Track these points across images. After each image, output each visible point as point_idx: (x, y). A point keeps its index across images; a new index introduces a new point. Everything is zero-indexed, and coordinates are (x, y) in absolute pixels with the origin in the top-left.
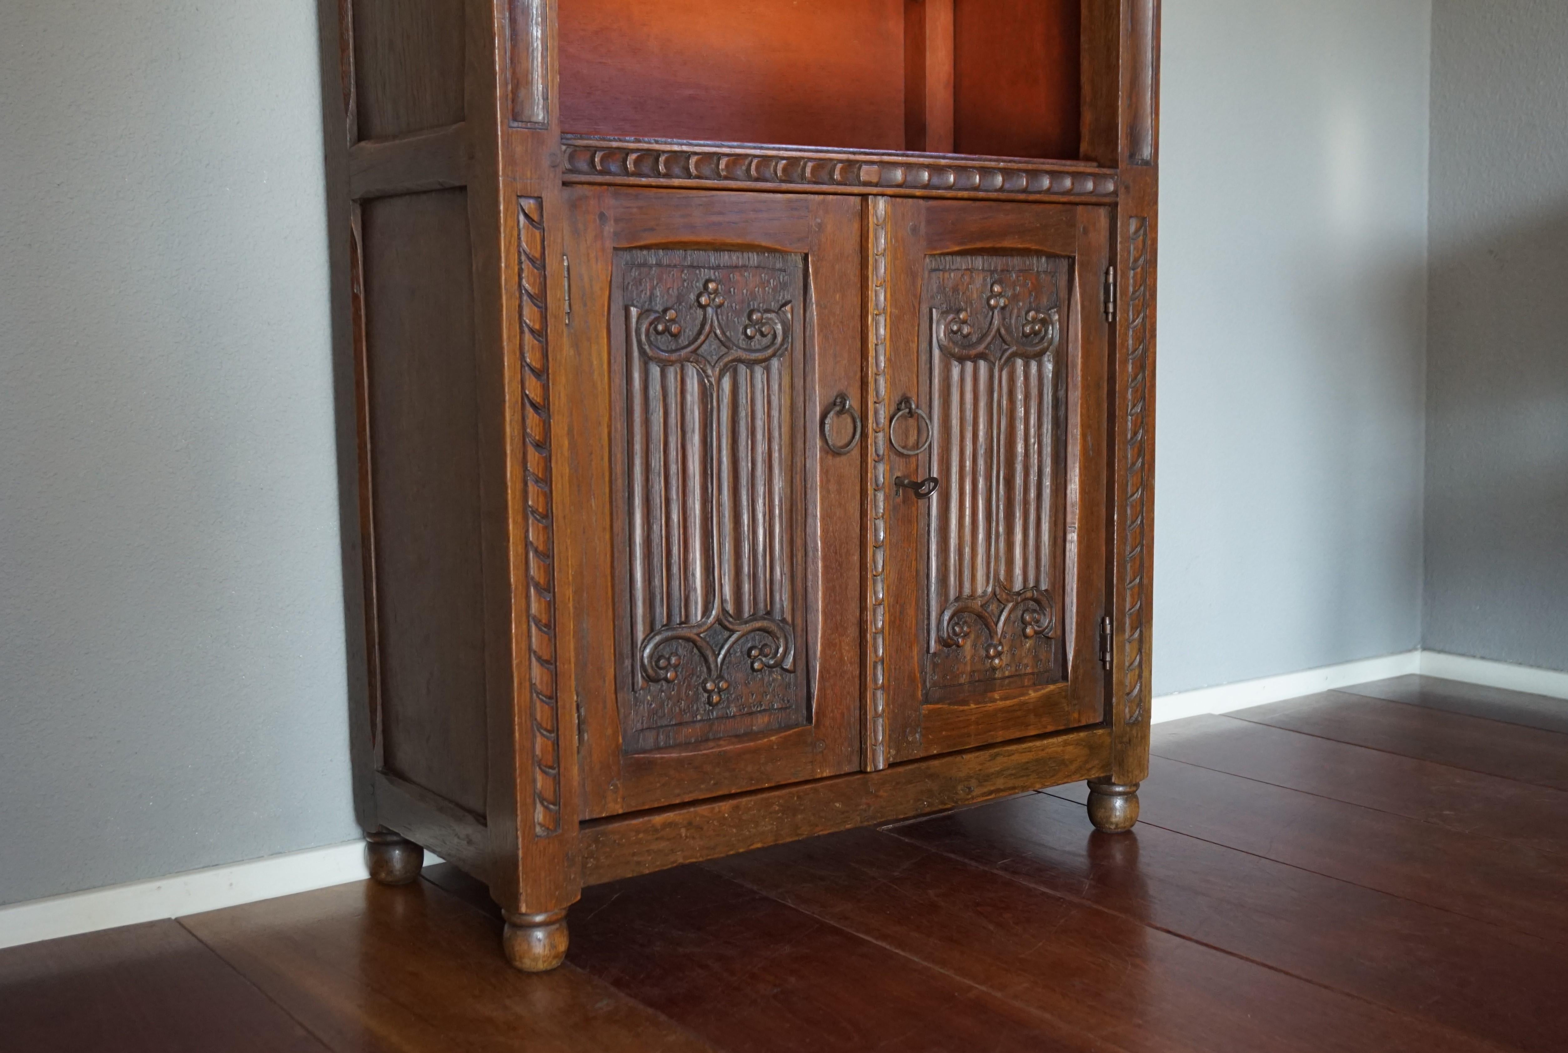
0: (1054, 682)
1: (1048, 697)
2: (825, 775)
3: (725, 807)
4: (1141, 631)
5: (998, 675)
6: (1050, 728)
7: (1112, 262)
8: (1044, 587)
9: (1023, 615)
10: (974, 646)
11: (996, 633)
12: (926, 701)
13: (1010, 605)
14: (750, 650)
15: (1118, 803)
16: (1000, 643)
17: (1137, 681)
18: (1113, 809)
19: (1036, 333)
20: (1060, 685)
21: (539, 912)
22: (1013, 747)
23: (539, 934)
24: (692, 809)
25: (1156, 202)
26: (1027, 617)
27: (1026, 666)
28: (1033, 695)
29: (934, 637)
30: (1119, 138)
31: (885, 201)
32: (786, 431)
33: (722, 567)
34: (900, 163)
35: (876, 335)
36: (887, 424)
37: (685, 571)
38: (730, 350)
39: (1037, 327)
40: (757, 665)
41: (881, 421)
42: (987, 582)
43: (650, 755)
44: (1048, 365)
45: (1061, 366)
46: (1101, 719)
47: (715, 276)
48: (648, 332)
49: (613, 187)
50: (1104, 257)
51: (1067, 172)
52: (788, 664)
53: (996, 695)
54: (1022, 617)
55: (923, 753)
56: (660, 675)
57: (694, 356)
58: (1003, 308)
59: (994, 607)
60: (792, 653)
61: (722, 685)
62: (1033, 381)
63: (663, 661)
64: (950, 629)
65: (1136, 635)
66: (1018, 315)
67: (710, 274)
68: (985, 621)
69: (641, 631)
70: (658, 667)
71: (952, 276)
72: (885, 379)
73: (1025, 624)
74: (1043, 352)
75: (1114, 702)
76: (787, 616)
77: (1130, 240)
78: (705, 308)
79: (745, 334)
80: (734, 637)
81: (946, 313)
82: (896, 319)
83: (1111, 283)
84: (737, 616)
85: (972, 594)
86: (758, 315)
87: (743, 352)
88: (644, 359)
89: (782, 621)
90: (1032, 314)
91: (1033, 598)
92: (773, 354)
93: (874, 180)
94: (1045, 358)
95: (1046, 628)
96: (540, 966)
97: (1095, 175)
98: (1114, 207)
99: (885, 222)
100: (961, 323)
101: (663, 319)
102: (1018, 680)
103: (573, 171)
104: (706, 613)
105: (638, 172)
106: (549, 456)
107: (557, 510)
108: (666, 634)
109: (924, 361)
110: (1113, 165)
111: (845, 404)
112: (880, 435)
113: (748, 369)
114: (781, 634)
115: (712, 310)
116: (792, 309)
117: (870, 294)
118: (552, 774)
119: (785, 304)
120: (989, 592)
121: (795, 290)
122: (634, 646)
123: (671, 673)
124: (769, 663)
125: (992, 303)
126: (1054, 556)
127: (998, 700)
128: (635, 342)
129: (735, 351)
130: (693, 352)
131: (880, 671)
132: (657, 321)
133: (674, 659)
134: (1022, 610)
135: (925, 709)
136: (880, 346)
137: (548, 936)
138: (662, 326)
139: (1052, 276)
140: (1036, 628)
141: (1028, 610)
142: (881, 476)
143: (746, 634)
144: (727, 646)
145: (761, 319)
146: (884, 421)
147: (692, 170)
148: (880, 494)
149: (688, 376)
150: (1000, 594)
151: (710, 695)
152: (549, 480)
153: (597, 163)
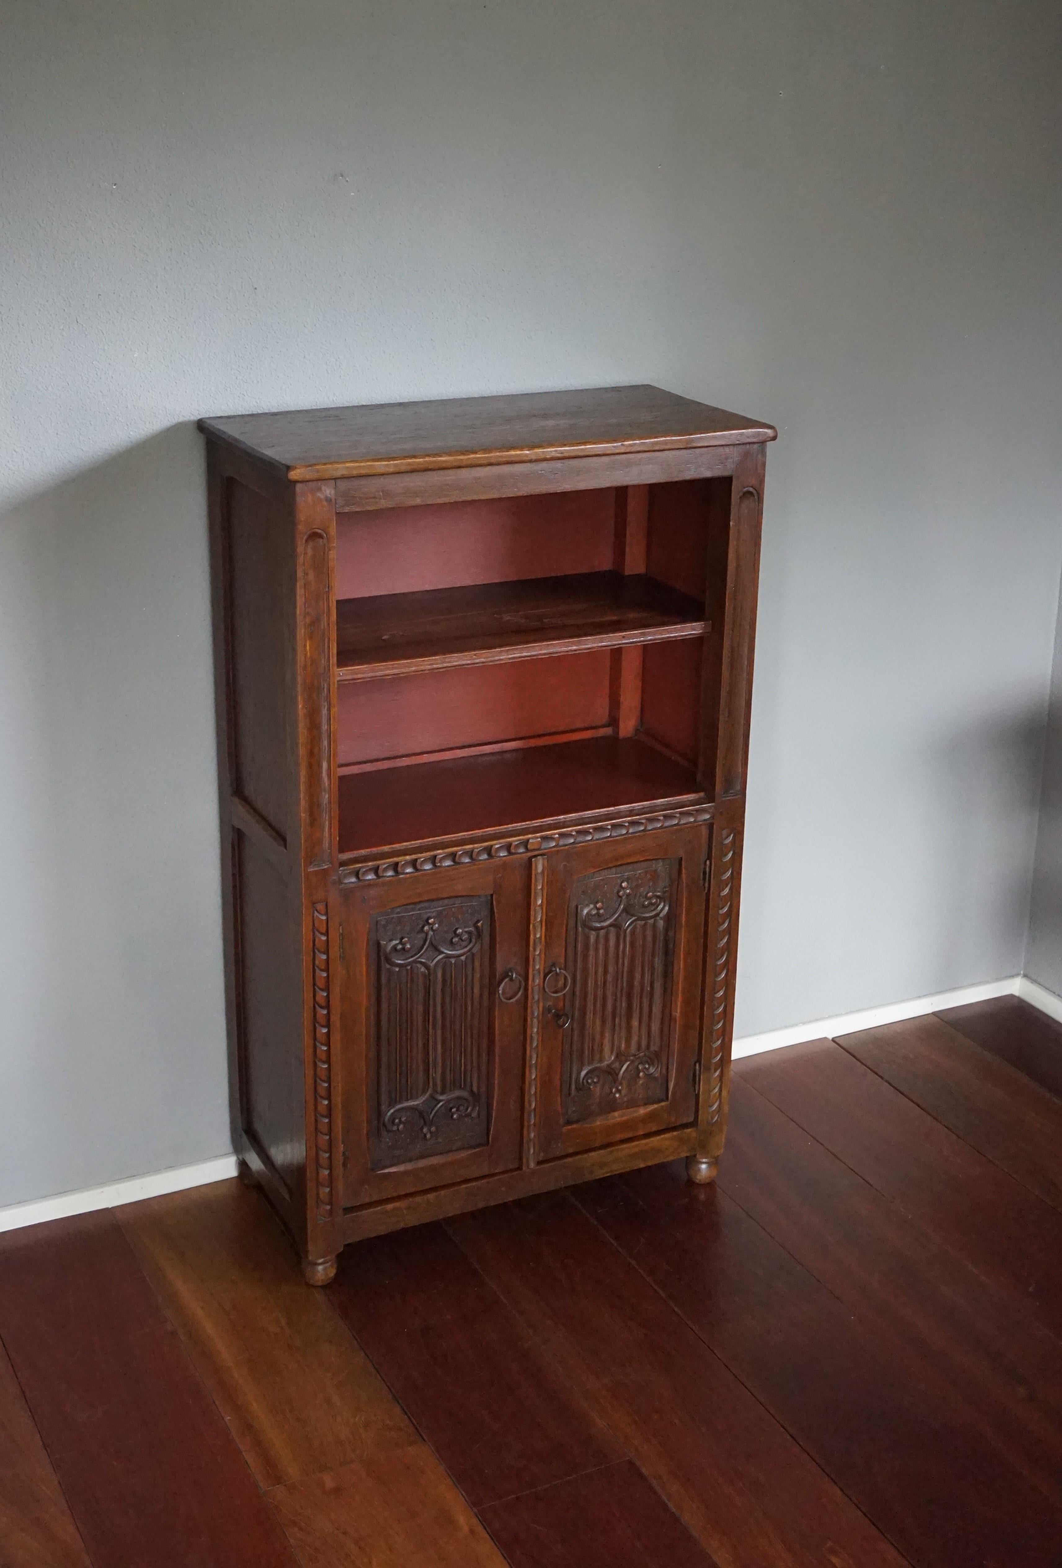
0: (660, 1102)
1: (654, 1112)
2: (497, 1171)
3: (431, 1196)
4: (722, 1072)
5: (619, 1102)
6: (656, 1129)
7: (709, 857)
8: (653, 1048)
9: (638, 1065)
10: (603, 1087)
11: (618, 1080)
12: (569, 1124)
13: (628, 1063)
14: (451, 1108)
15: (704, 1166)
16: (621, 1084)
17: (717, 1100)
18: (699, 1170)
19: (651, 904)
20: (663, 1104)
21: (320, 1258)
22: (625, 1146)
23: (320, 1268)
24: (411, 1199)
26: (640, 1067)
27: (640, 1094)
28: (642, 1111)
29: (573, 1087)
30: (717, 783)
31: (544, 859)
32: (477, 990)
33: (435, 1067)
34: (555, 834)
35: (535, 935)
36: (542, 981)
37: (411, 1073)
38: (443, 953)
39: (654, 901)
40: (455, 1116)
41: (537, 981)
42: (612, 1053)
43: (386, 1171)
44: (661, 923)
45: (671, 918)
46: (691, 1119)
47: (434, 914)
48: (391, 952)
49: (370, 885)
50: (704, 856)
51: (676, 813)
52: (474, 1114)
53: (616, 1114)
54: (637, 1068)
55: (563, 1153)
56: (395, 1128)
57: (419, 960)
58: (628, 895)
59: (617, 1065)
60: (477, 1108)
61: (433, 1129)
62: (649, 933)
63: (397, 1121)
64: (585, 1081)
65: (718, 1073)
66: (640, 896)
67: (429, 915)
68: (611, 1072)
69: (383, 1107)
70: (393, 1123)
71: (593, 883)
72: (540, 958)
73: (639, 1071)
74: (657, 915)
75: (700, 1112)
76: (475, 1089)
77: (722, 843)
78: (427, 934)
79: (451, 942)
80: (441, 1104)
81: (587, 905)
82: (549, 923)
83: (707, 870)
84: (443, 1093)
85: (601, 1060)
86: (460, 931)
87: (450, 953)
88: (388, 966)
89: (472, 1092)
90: (650, 894)
91: (645, 1055)
92: (469, 951)
93: (536, 847)
94: (658, 918)
95: (654, 1072)
96: (320, 1284)
97: (697, 811)
98: (711, 826)
99: (543, 871)
100: (598, 909)
101: (401, 943)
102: (633, 1103)
103: (346, 883)
104: (424, 1092)
105: (385, 875)
106: (329, 1032)
107: (333, 1059)
108: (399, 1106)
109: (572, 933)
110: (711, 799)
111: (512, 975)
112: (536, 988)
113: (453, 961)
114: (470, 1099)
115: (431, 933)
116: (482, 924)
117: (532, 913)
118: (327, 1190)
119: (478, 921)
120: (613, 1058)
121: (485, 912)
122: (379, 1114)
123: (401, 1126)
124: (463, 1115)
125: (621, 893)
126: (661, 1031)
127: (617, 1117)
128: (382, 958)
129: (445, 953)
130: (418, 958)
131: (533, 1116)
132: (397, 944)
133: (403, 1119)
134: (636, 1063)
135: (565, 1129)
136: (537, 940)
137: (325, 1269)
138: (400, 947)
139: (667, 868)
140: (646, 1073)
141: (641, 1063)
142: (536, 1011)
143: (448, 1101)
144: (436, 1109)
145: (462, 932)
146: (539, 981)
147: (419, 867)
148: (535, 1021)
149: (415, 971)
150: (620, 1057)
151: (425, 1135)
152: (328, 1045)
153: (360, 876)
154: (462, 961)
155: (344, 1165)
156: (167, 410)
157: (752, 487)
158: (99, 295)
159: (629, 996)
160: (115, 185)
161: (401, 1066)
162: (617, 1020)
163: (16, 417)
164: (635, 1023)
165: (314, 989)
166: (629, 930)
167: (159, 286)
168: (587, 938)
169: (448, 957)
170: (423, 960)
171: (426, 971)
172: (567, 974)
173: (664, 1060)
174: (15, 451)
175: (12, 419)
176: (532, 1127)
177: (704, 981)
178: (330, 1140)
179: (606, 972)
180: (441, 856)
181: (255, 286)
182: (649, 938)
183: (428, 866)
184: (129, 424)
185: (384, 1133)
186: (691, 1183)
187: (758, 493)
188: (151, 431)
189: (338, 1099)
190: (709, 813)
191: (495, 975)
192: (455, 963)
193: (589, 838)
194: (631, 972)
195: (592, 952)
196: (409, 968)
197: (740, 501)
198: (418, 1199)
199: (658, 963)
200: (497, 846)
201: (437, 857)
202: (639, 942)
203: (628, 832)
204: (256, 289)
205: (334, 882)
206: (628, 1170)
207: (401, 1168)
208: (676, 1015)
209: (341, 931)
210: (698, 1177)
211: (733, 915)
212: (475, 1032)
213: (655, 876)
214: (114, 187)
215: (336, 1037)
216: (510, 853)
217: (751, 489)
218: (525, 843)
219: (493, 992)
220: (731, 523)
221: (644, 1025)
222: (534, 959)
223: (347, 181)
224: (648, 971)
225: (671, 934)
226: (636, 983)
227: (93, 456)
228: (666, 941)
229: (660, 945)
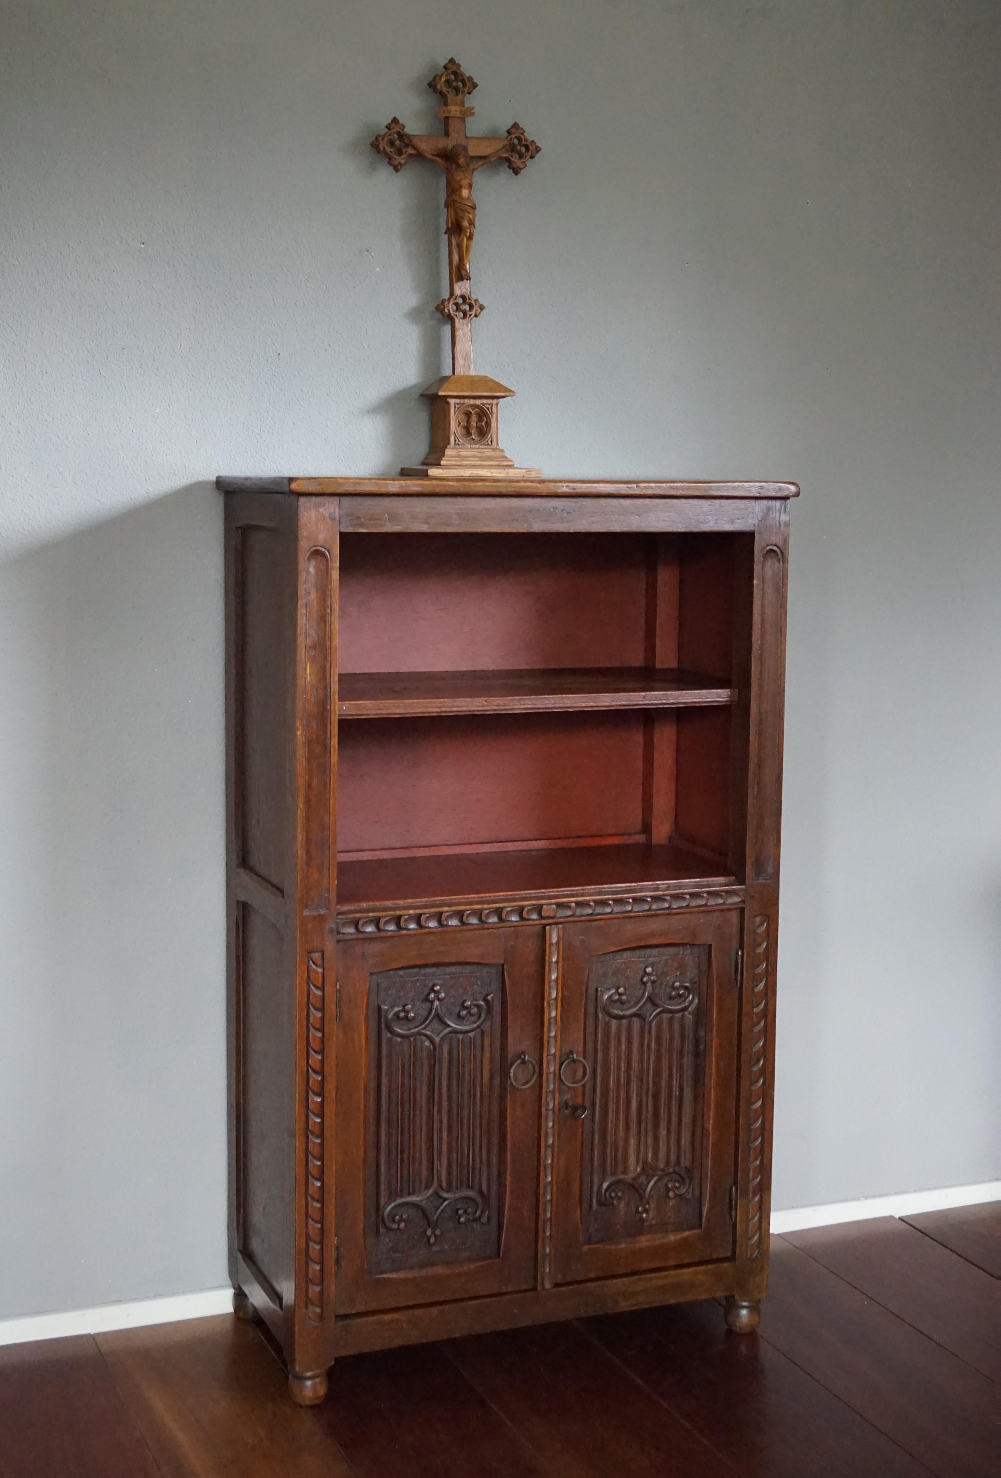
0: (691, 1228)
1: (685, 1240)
2: (508, 1290)
3: (434, 1311)
4: (761, 1197)
5: (646, 1224)
6: (687, 1260)
7: (741, 946)
8: (682, 1163)
9: (667, 1183)
10: (628, 1204)
11: (645, 1197)
12: (589, 1242)
13: (656, 1178)
14: (458, 1210)
15: (744, 1312)
16: (648, 1203)
17: (756, 1232)
18: (738, 1315)
19: (680, 996)
20: (696, 1231)
21: (308, 1370)
22: (653, 1275)
23: (309, 1383)
25: (777, 904)
26: (669, 1184)
27: (670, 1217)
28: (672, 1238)
29: (594, 1201)
30: (747, 864)
31: (558, 929)
32: (486, 1073)
33: (440, 1159)
34: (572, 902)
35: (550, 1014)
36: (558, 1067)
37: (414, 1162)
38: (449, 1026)
39: (682, 992)
40: (462, 1219)
41: (552, 1069)
42: (637, 1163)
43: (386, 1276)
44: (689, 1017)
45: (701, 1013)
46: (729, 1254)
47: (440, 982)
48: (393, 1020)
49: (370, 939)
50: (735, 943)
51: (703, 892)
52: (484, 1219)
53: (644, 1238)
54: (667, 1185)
55: (582, 1278)
56: (395, 1226)
57: (423, 1031)
58: (653, 982)
59: (643, 1179)
60: (487, 1212)
61: (438, 1232)
62: (676, 1027)
63: (397, 1217)
64: (607, 1194)
65: (757, 1199)
66: (666, 986)
67: (436, 981)
68: (635, 1188)
69: (383, 1200)
70: (393, 1221)
71: (614, 965)
72: (556, 1041)
73: (668, 1190)
74: (685, 1009)
75: (738, 1245)
76: (484, 1189)
77: (755, 933)
78: (432, 1002)
79: (459, 1015)
80: (446, 1203)
81: (609, 989)
82: (565, 1003)
83: (740, 960)
84: (449, 1189)
85: (625, 1172)
86: (468, 1003)
87: (457, 1027)
88: (389, 1035)
89: (481, 1192)
90: (677, 984)
91: (675, 1172)
92: (478, 1027)
93: (552, 915)
94: (686, 1013)
95: (685, 1192)
96: (308, 1403)
97: (726, 892)
98: (742, 911)
99: (558, 943)
100: (620, 995)
101: (404, 1010)
102: (662, 1227)
103: (344, 934)
104: (427, 1188)
105: (386, 928)
106: (323, 1101)
107: (326, 1133)
108: (399, 1201)
109: (591, 1021)
110: (742, 882)
111: (525, 1058)
112: (551, 1076)
113: (461, 1037)
114: (480, 1201)
115: (437, 1003)
116: (492, 998)
117: (546, 987)
118: (318, 1289)
119: (487, 995)
120: (639, 1169)
121: (495, 986)
122: (378, 1208)
123: (402, 1225)
124: (471, 1218)
125: (645, 979)
126: (693, 1144)
127: (644, 1241)
128: (383, 1025)
129: (452, 1027)
130: (423, 1029)
131: (548, 1227)
132: (399, 1011)
133: (405, 1216)
134: (665, 1180)
135: (585, 1248)
136: (552, 1021)
137: (314, 1385)
138: (402, 1014)
139: (695, 957)
140: (677, 1192)
141: (671, 1180)
142: (551, 1104)
143: (455, 1201)
144: (441, 1208)
145: (471, 1005)
146: (555, 1068)
147: (423, 923)
148: (551, 1113)
149: (419, 1044)
150: (648, 1170)
151: (429, 1239)
152: (322, 1116)
153: (360, 926)
154: (471, 1038)
155: (338, 1262)
156: (187, 468)
157: (776, 545)
158: (123, 349)
159: (656, 1097)
160: (143, 244)
161: (402, 1151)
162: (643, 1126)
163: (34, 463)
164: (663, 1132)
165: (308, 1051)
166: (654, 1022)
167: (183, 344)
168: (608, 1026)
169: (455, 1032)
170: (428, 1033)
171: (432, 1046)
172: (586, 1063)
173: (697, 1180)
174: (32, 497)
175: (31, 464)
176: (547, 1240)
177: (738, 1093)
178: (322, 1229)
179: (629, 1067)
180: (448, 914)
181: (278, 352)
182: (677, 1034)
183: (432, 924)
184: (147, 479)
185: (382, 1230)
186: (731, 1333)
187: (782, 552)
188: (170, 488)
189: (331, 1181)
190: (739, 896)
191: (507, 1057)
192: (462, 1038)
193: (608, 910)
194: (658, 1074)
195: (613, 1043)
196: (412, 1039)
197: (764, 560)
198: (418, 1312)
199: (688, 1061)
200: (509, 909)
201: (443, 914)
202: (666, 1036)
203: (650, 908)
204: (279, 354)
205: (331, 931)
206: (658, 1304)
207: (402, 1275)
208: (708, 1127)
209: (338, 987)
210: (738, 1324)
211: (769, 1015)
212: (485, 1121)
213: (682, 966)
214: (142, 246)
215: (330, 1109)
216: (522, 918)
217: (775, 548)
218: (539, 909)
219: (504, 1073)
220: (755, 582)
221: (673, 1136)
222: (548, 1042)
223: (373, 257)
224: (677, 1072)
225: (701, 1033)
226: (663, 1084)
227: (110, 509)
228: (697, 1043)
229: (688, 1046)
